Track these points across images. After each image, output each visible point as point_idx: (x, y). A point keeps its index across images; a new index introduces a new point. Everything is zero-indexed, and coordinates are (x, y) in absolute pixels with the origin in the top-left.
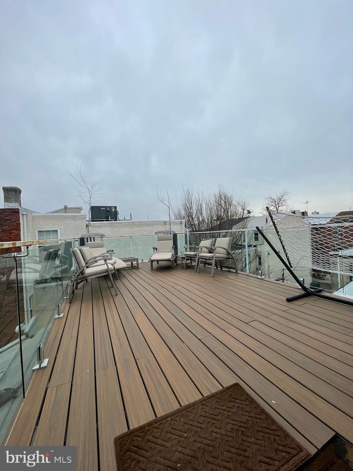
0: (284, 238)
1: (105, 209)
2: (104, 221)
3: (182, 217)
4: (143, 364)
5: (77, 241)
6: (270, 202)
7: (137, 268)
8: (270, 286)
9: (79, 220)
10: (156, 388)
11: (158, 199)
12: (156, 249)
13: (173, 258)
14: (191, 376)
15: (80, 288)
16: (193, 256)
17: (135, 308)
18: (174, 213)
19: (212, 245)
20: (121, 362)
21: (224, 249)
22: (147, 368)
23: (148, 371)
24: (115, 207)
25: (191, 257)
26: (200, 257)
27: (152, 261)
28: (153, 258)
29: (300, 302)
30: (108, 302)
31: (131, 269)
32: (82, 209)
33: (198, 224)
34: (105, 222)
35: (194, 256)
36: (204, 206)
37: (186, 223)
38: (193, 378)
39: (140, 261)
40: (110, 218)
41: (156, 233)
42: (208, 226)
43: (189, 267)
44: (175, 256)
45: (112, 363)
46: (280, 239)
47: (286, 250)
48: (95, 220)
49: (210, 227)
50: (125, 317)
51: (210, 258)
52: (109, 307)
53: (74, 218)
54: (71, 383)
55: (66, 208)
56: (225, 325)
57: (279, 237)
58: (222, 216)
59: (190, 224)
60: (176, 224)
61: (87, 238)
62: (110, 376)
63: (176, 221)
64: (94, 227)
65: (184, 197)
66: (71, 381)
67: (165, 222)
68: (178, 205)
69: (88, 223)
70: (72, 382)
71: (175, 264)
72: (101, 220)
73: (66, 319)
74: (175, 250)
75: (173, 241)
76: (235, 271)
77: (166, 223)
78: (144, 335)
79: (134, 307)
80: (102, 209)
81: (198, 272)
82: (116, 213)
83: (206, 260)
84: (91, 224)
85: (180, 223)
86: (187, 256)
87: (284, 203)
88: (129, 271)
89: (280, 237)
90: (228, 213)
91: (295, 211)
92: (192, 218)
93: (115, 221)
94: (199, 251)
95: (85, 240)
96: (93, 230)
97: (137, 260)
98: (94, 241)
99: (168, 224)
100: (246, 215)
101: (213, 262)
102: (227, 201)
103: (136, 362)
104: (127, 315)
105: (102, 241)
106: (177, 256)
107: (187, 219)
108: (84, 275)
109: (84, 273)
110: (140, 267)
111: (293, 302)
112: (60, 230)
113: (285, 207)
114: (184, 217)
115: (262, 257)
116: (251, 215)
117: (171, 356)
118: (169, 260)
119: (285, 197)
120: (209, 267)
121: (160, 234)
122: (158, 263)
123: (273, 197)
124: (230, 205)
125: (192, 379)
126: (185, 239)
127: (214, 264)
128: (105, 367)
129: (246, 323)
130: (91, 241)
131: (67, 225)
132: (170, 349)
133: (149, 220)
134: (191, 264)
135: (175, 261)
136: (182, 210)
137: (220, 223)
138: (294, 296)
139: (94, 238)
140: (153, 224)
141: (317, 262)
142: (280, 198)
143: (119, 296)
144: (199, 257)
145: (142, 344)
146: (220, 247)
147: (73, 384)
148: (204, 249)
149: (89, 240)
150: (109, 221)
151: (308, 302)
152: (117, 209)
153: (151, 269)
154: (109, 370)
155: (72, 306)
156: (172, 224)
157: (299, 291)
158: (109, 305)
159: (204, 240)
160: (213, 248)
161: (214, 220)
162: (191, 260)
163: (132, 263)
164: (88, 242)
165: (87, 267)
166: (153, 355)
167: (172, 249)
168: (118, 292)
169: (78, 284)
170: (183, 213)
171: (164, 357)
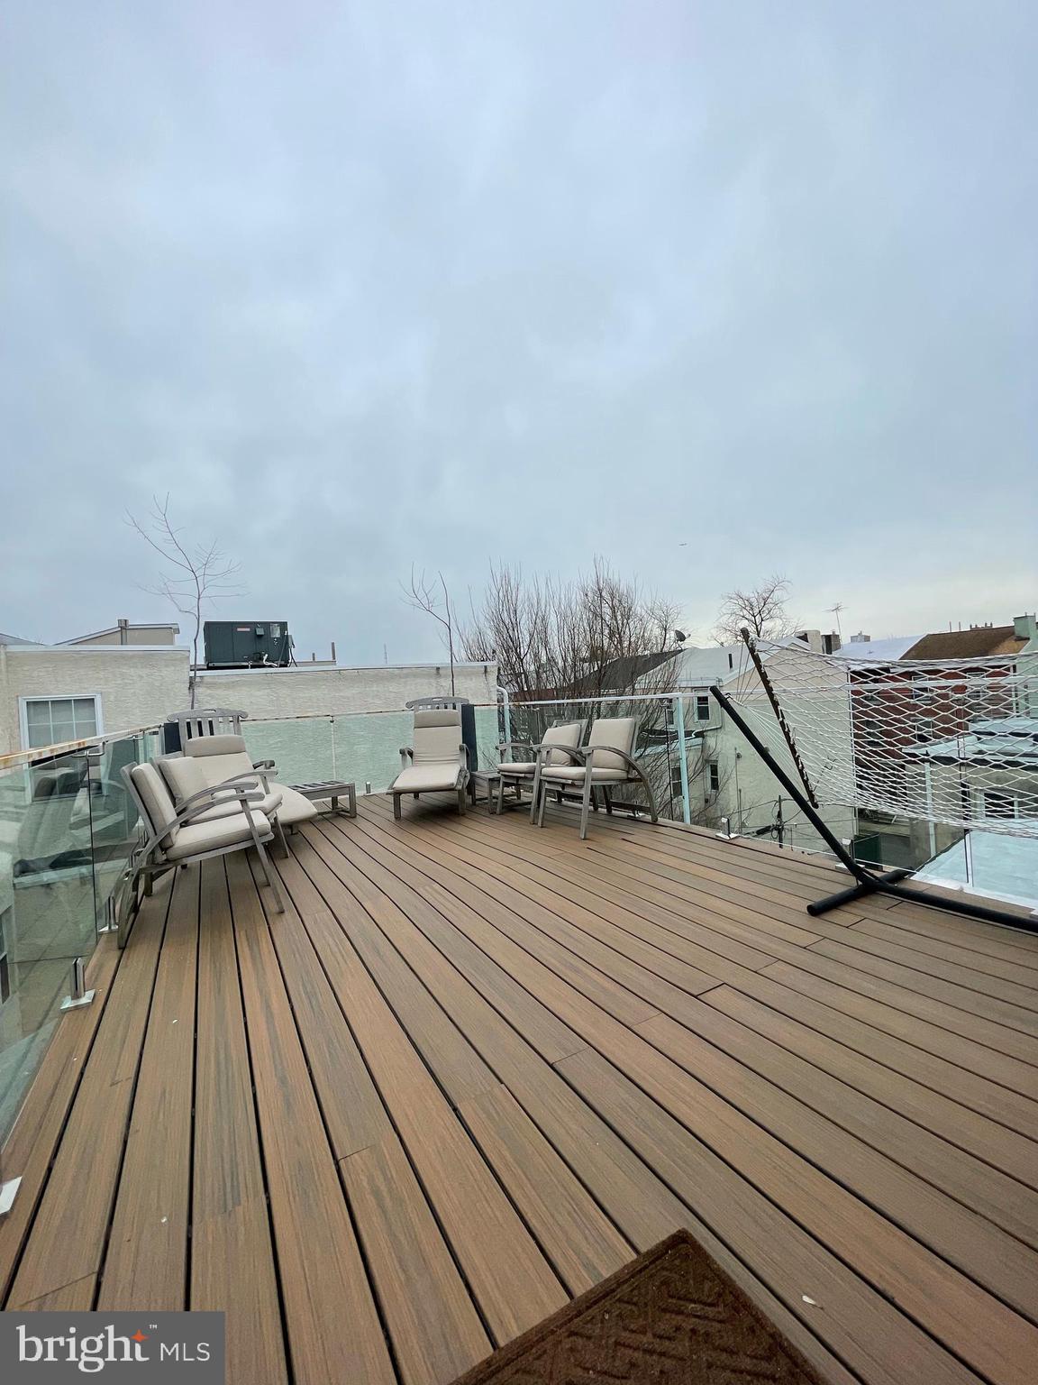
0: (795, 721)
1: (248, 630)
2: (246, 667)
3: (489, 651)
4: (363, 1177)
5: (155, 733)
6: (738, 607)
7: (350, 814)
8: (757, 866)
9: (166, 666)
10: (408, 1278)
11: (416, 601)
12: (411, 754)
13: (462, 780)
14: (529, 1216)
15: (162, 892)
16: (523, 775)
17: (340, 958)
18: (465, 639)
19: (581, 743)
20: (287, 1173)
21: (618, 752)
22: (376, 1193)
23: (381, 1206)
24: (283, 626)
25: (518, 778)
26: (545, 778)
27: (397, 794)
28: (399, 784)
29: (848, 915)
30: (253, 942)
31: (331, 818)
32: (178, 631)
33: (537, 673)
34: (249, 671)
35: (527, 775)
36: (553, 621)
37: (499, 669)
38: (533, 1223)
39: (359, 793)
40: (265, 658)
41: (409, 705)
42: (564, 678)
43: (511, 808)
44: (468, 775)
45: (255, 1184)
46: (782, 724)
47: (799, 756)
48: (216, 664)
49: (570, 680)
50: (306, 993)
51: (576, 783)
52: (253, 958)
53: (147, 658)
54: (94, 1277)
55: (124, 627)
56: (630, 1008)
57: (781, 719)
58: (606, 648)
59: (512, 672)
60: (468, 674)
61: (188, 724)
62: (241, 1237)
63: (468, 664)
64: (212, 685)
65: (495, 592)
66: (97, 1269)
67: (438, 669)
68: (475, 619)
69: (192, 674)
70: (100, 1273)
71: (469, 800)
72: (238, 664)
73: (103, 1010)
74: (468, 755)
75: (461, 728)
76: (649, 818)
77: (441, 671)
78: (367, 1057)
79: (338, 955)
80: (239, 630)
81: (540, 824)
82: (285, 642)
83: (563, 788)
84: (206, 679)
85: (483, 669)
86: (505, 776)
87: (775, 612)
88: (326, 827)
89: (783, 717)
90: (620, 642)
91: (806, 634)
92: (519, 655)
93: (281, 666)
94: (541, 759)
95: (183, 731)
96: (212, 697)
97: (350, 789)
98: (212, 734)
99: (446, 676)
100: (671, 644)
101: (585, 792)
102: (618, 604)
103: (339, 1171)
104: (313, 987)
105: (238, 731)
106: (476, 773)
107: (502, 656)
108: (172, 853)
109: (171, 847)
110: (358, 808)
111: (828, 916)
112: (102, 698)
113: (778, 622)
114: (494, 652)
115: (719, 766)
116: (684, 645)
117: (458, 1136)
118: (450, 789)
119: (777, 594)
120: (573, 808)
121: (421, 707)
122: (416, 796)
123: (746, 594)
124: (627, 616)
125: (531, 1225)
126: (499, 719)
127: (586, 799)
128: (229, 1196)
129: (696, 997)
130: (201, 734)
131: (126, 681)
132: (455, 1110)
133: (391, 663)
134: (519, 798)
135: (471, 787)
136: (489, 631)
137: (600, 670)
138: (831, 895)
139: (211, 723)
140: (400, 677)
141: (894, 794)
142: (766, 595)
143: (290, 916)
144: (542, 778)
145: (362, 1097)
146: (604, 748)
147: (104, 1280)
148: (556, 753)
149: (195, 729)
150: (264, 666)
151: (872, 916)
152: (290, 632)
153: (396, 818)
154: (240, 1210)
155: (128, 958)
156: (458, 675)
157: (841, 877)
158: (255, 948)
159: (555, 724)
160: (585, 750)
161: (584, 660)
162: (518, 786)
163: (335, 801)
164: (190, 737)
165: (185, 824)
166: (399, 1135)
167: (459, 752)
168: (286, 902)
169: (152, 878)
170: (491, 639)
171: (435, 1144)
